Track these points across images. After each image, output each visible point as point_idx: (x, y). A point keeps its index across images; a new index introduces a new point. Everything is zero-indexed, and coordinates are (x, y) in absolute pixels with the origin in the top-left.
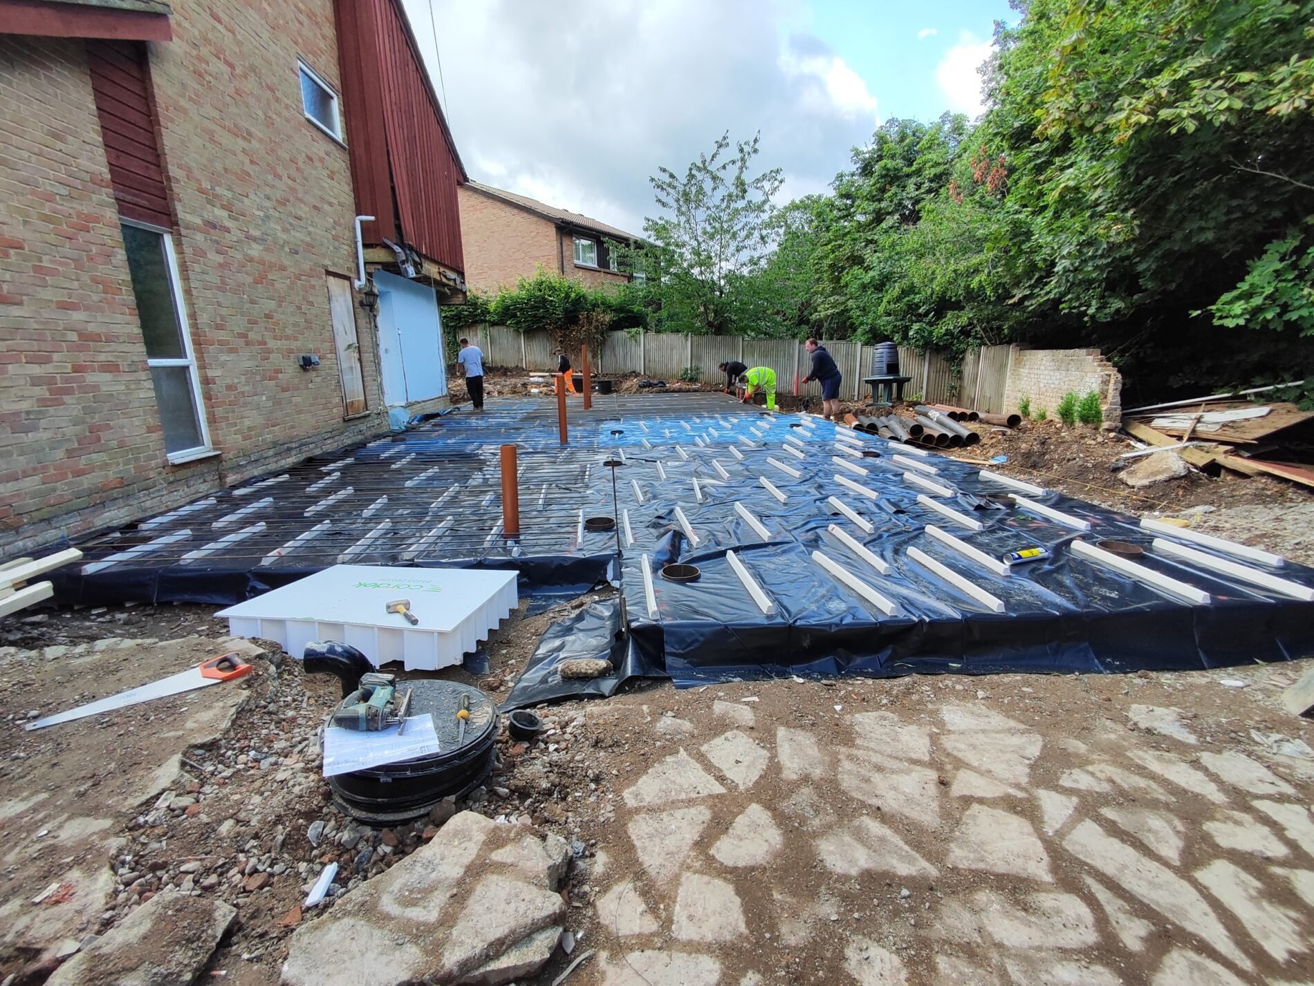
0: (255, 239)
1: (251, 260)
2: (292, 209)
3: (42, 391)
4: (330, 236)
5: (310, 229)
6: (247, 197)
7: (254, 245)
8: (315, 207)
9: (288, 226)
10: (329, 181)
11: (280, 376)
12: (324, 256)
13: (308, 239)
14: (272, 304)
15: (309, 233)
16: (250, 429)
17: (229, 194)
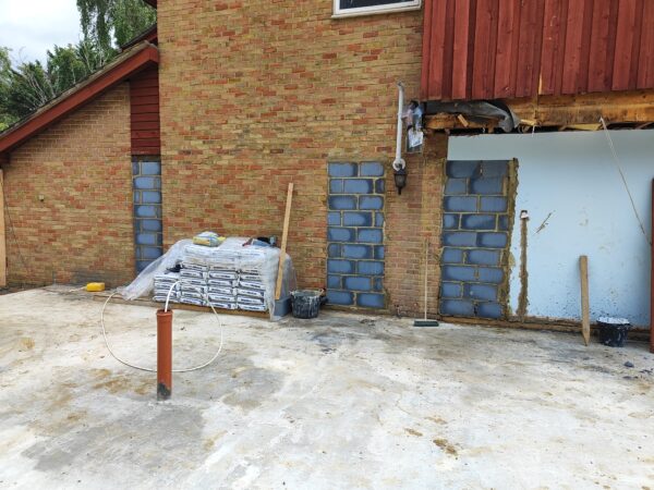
0: (227, 152)
1: (219, 168)
2: (284, 115)
3: (86, 241)
6: (226, 123)
7: (226, 157)
8: (326, 101)
9: (273, 131)
10: (365, 64)
14: (236, 198)
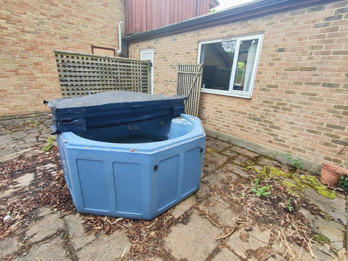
0: (29, 32)
1: (25, 41)
2: (65, 19)
4: (99, 32)
5: (81, 28)
6: (25, 14)
7: (29, 35)
8: (87, 19)
9: (60, 27)
10: (103, 7)
11: (44, 87)
12: (92, 40)
13: (78, 33)
14: (41, 59)
15: (80, 30)
16: (15, 106)
17: (9, 13)
